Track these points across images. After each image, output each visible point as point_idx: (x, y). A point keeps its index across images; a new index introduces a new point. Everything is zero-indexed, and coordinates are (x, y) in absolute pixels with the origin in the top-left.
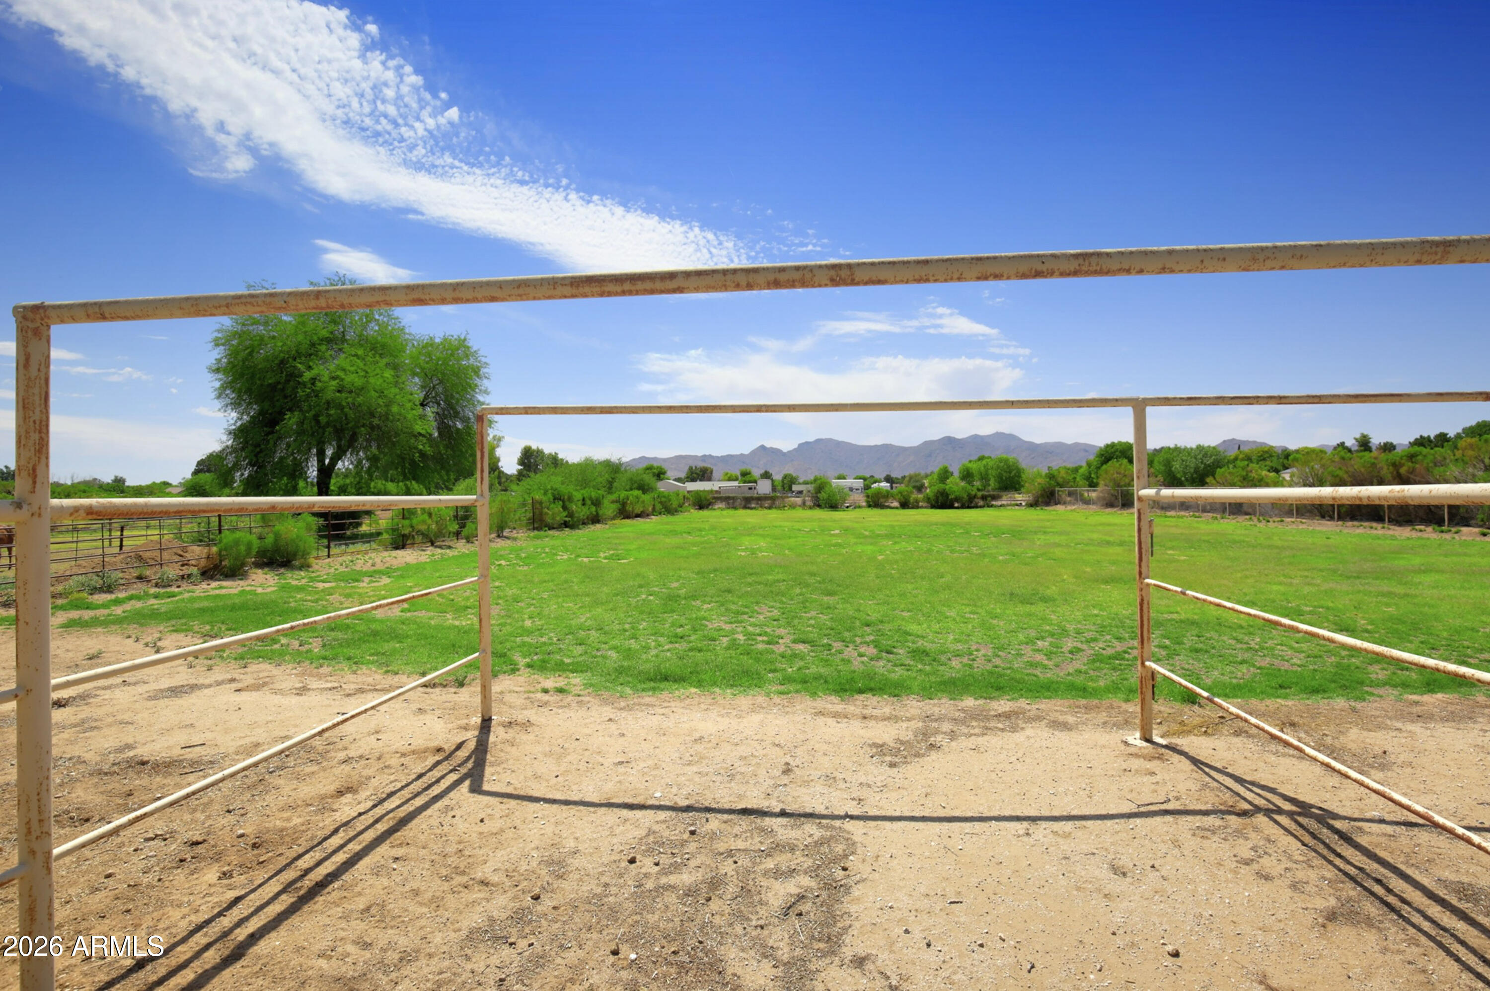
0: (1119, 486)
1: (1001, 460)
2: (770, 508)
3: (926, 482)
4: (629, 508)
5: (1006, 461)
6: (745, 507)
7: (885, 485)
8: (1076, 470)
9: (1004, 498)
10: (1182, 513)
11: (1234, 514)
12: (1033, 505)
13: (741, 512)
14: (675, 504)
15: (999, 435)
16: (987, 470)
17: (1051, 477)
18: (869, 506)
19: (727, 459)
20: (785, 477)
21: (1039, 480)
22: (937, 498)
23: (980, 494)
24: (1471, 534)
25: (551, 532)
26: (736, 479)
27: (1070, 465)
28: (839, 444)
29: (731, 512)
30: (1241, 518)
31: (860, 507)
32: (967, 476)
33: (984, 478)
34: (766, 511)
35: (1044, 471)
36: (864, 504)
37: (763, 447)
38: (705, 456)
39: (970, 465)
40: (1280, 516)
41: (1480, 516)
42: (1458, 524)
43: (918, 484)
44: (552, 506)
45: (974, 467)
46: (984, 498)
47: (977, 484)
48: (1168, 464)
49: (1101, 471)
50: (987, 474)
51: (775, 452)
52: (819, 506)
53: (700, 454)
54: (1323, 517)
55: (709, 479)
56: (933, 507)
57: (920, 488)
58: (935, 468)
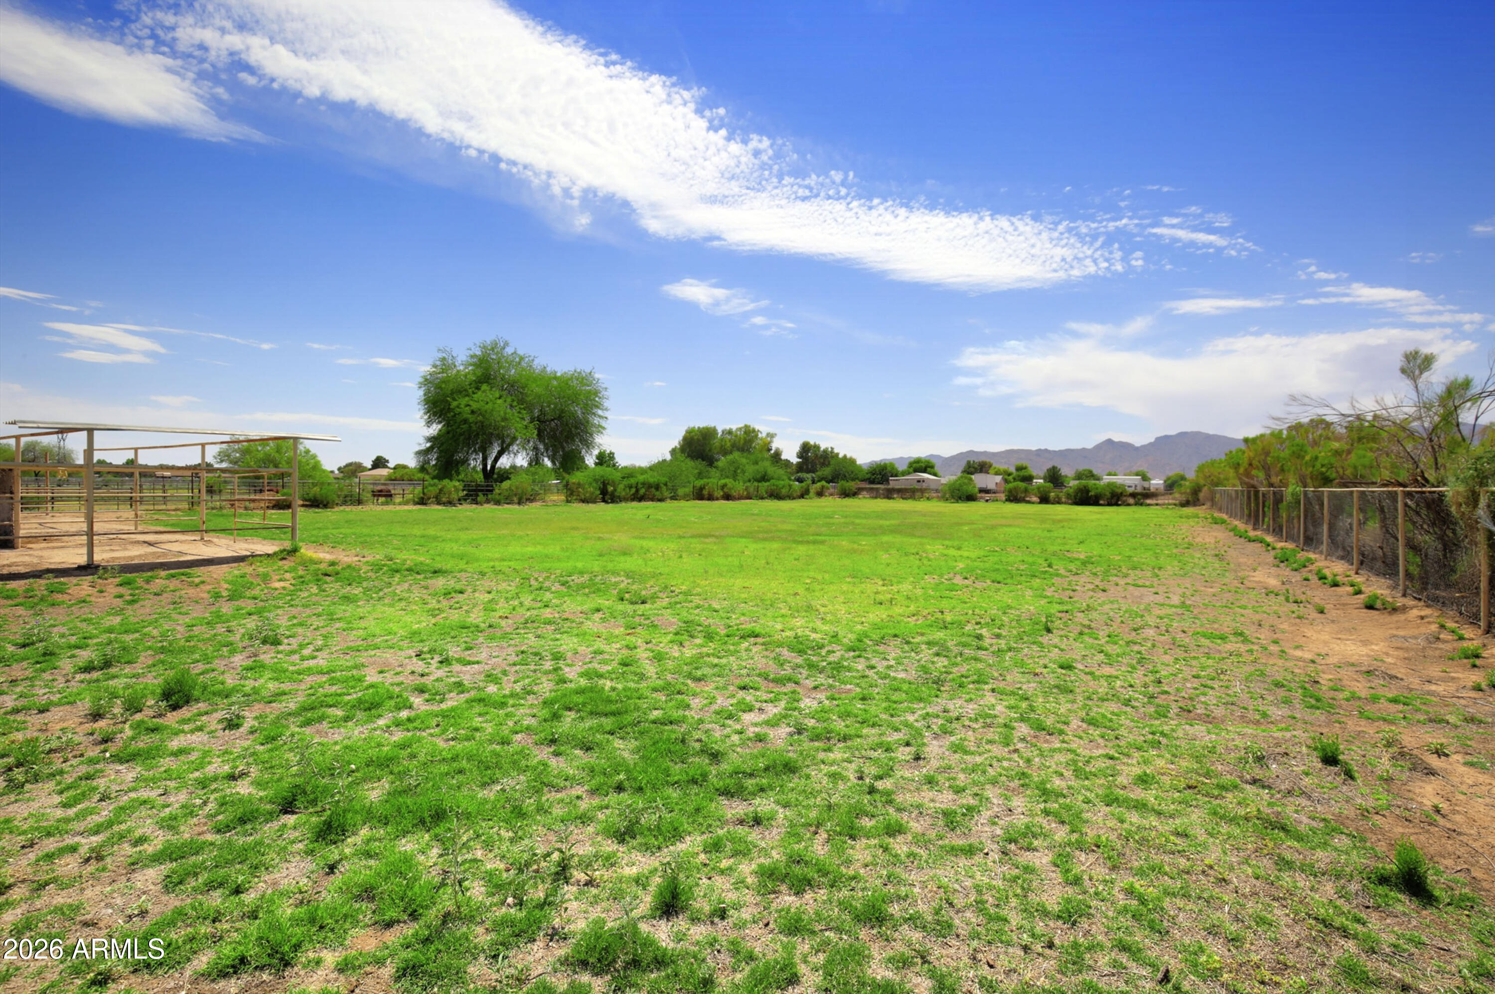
2: (908, 499)
4: (705, 492)
6: (886, 497)
9: (1162, 496)
14: (786, 492)
18: (1007, 500)
23: (1129, 491)
28: (1208, 437)
31: (997, 501)
36: (1004, 498)
37: (1109, 442)
38: (1040, 450)
44: (588, 487)
46: (1133, 496)
51: (1125, 446)
53: (1034, 449)
56: (1074, 503)
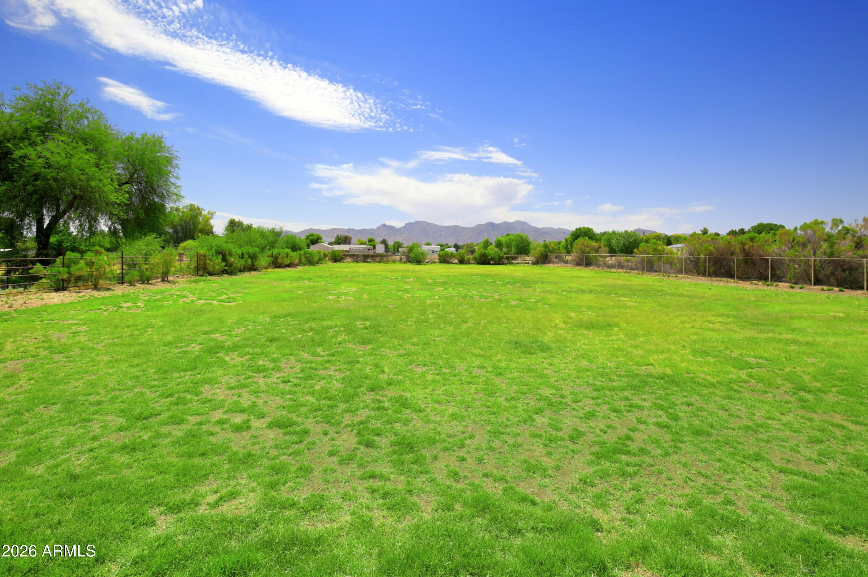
0: (584, 252)
1: (518, 236)
2: (379, 262)
3: (476, 248)
4: (280, 261)
5: (521, 237)
6: (364, 261)
7: (453, 249)
8: (559, 243)
9: (519, 258)
10: (619, 270)
11: (649, 271)
12: (535, 263)
13: (361, 264)
14: (316, 259)
15: (518, 222)
16: (510, 242)
17: (546, 246)
18: (440, 262)
19: (363, 232)
20: (395, 243)
21: (539, 248)
22: (481, 258)
23: (505, 256)
24: (784, 287)
25: (209, 278)
26: (365, 244)
27: (556, 241)
28: (428, 224)
29: (354, 264)
30: (654, 274)
31: (435, 263)
32: (499, 245)
33: (509, 246)
34: (377, 264)
35: (542, 243)
36: (438, 261)
37: (384, 225)
39: (500, 238)
40: (674, 273)
41: (789, 276)
42: (776, 281)
43: (472, 249)
44: (214, 258)
45: (503, 239)
46: (507, 258)
47: (505, 250)
48: (609, 240)
49: (574, 244)
50: (510, 244)
51: (392, 228)
52: (410, 262)
53: (346, 228)
54: (699, 274)
55: (349, 243)
56: (478, 263)
57: (473, 252)
58: (482, 240)
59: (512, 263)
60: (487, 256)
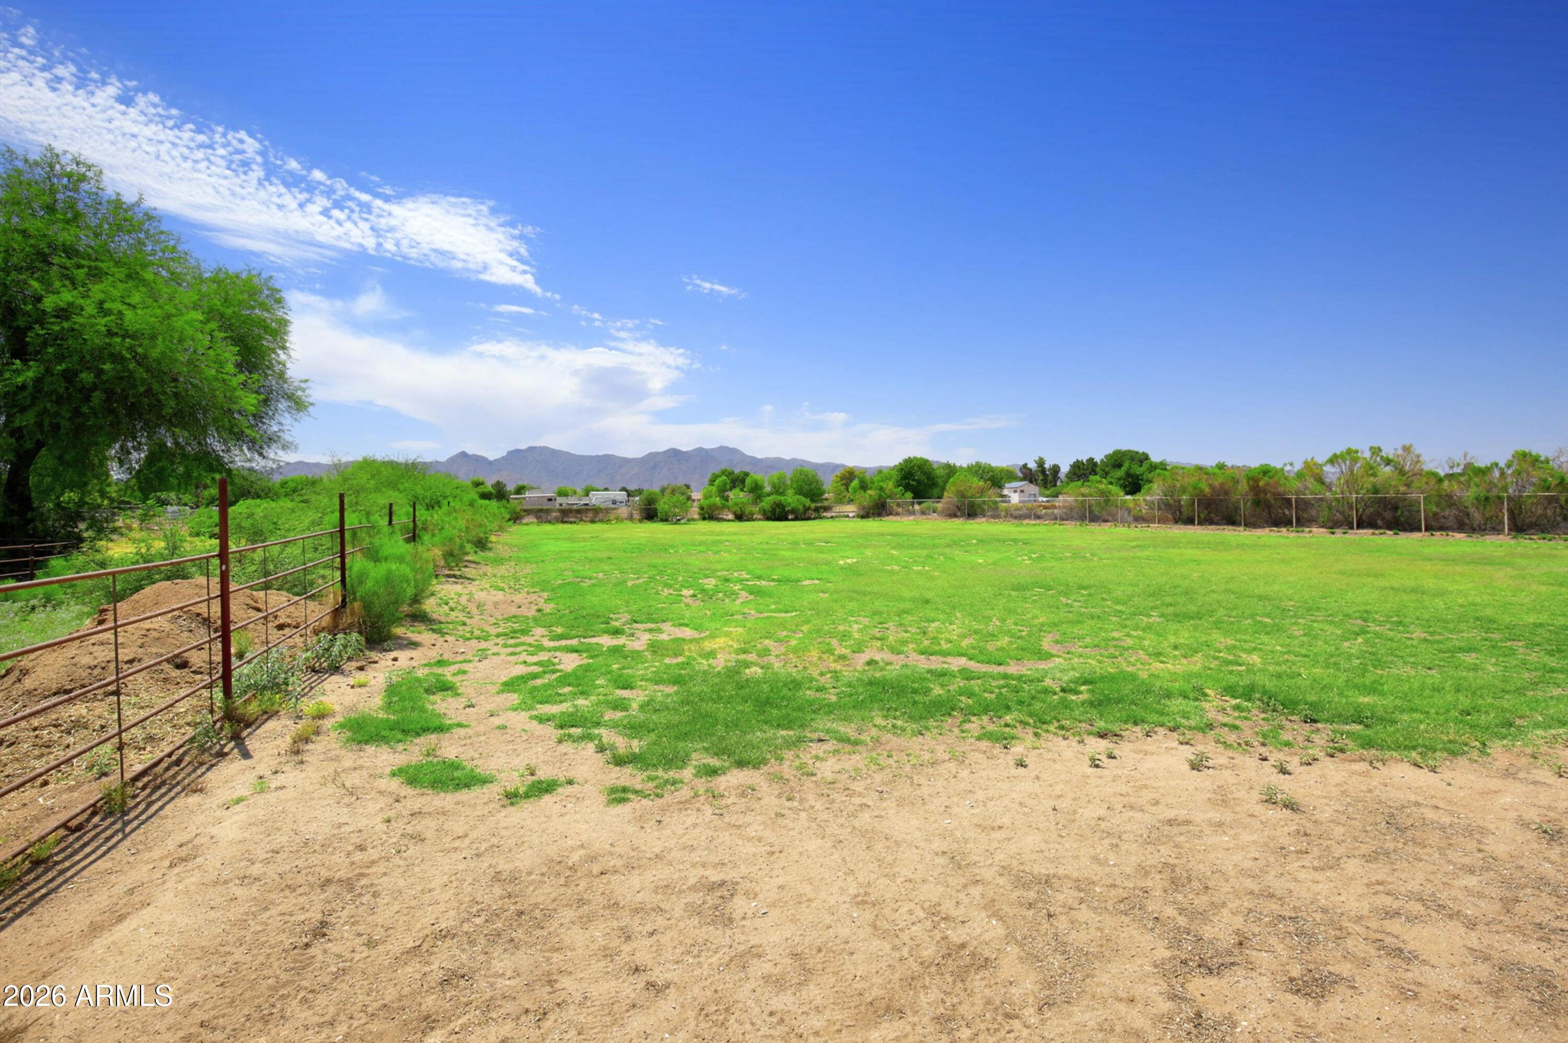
2: (593, 522)
3: (767, 492)
6: (563, 521)
9: (838, 509)
17: (881, 489)
18: (704, 519)
21: (870, 492)
22: (773, 509)
23: (813, 506)
31: (693, 520)
36: (696, 516)
37: (463, 454)
41: (1321, 519)
42: (1302, 526)
43: (761, 493)
51: (479, 460)
54: (1184, 523)
57: (762, 497)
59: (824, 518)
60: (783, 507)
